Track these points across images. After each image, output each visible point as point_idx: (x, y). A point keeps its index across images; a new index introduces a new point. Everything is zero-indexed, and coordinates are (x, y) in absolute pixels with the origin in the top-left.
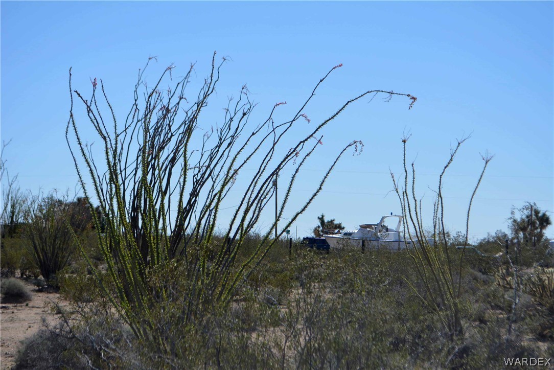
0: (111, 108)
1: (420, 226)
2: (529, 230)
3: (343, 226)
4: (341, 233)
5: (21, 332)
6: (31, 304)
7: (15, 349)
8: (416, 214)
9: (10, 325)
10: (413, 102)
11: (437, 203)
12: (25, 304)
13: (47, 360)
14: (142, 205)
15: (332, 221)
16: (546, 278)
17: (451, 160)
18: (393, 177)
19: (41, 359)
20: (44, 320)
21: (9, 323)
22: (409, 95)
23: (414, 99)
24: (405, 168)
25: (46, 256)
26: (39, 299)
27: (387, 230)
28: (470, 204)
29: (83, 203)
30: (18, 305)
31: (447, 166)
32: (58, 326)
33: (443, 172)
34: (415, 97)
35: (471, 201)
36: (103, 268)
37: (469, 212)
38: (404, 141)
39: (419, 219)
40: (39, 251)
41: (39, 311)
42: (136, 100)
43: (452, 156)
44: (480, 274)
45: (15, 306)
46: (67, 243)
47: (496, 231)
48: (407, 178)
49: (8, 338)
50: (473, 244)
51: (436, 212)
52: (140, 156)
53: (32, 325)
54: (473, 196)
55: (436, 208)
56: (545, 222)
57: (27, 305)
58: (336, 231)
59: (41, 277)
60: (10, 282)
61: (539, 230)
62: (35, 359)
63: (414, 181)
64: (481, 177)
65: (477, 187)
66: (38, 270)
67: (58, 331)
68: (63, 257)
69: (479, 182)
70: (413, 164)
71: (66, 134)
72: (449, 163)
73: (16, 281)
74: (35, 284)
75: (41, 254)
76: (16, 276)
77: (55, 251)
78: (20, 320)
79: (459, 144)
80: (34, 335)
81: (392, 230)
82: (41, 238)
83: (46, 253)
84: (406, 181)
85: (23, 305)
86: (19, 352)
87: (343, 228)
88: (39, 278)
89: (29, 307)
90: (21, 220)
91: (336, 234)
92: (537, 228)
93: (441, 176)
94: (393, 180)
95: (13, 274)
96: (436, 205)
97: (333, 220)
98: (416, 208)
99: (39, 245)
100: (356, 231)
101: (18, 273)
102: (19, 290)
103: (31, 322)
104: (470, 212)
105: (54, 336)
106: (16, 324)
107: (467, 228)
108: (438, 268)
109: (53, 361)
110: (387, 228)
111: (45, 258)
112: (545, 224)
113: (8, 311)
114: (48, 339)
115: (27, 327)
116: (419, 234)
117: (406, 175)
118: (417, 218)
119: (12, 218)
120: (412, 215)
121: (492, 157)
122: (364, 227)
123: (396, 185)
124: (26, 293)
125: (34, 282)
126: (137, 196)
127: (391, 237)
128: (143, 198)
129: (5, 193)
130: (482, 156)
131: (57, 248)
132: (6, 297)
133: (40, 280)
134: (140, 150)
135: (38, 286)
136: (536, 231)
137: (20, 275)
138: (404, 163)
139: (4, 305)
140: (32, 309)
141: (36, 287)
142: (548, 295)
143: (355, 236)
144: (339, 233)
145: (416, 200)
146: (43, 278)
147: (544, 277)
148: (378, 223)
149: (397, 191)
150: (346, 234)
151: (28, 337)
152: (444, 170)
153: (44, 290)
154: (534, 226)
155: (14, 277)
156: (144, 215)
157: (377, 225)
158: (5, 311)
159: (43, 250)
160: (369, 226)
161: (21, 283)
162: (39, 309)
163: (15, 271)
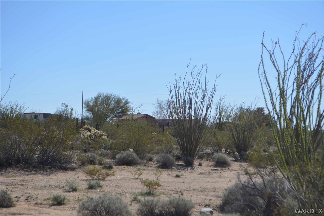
0: (283, 54)
5: (225, 184)
6: (231, 168)
7: (222, 194)
9: (219, 180)
12: (227, 168)
13: (240, 201)
14: (296, 112)
19: (237, 199)
20: (239, 178)
21: (218, 179)
25: (239, 141)
26: (235, 166)
29: (260, 110)
30: (224, 168)
32: (247, 181)
36: (272, 149)
40: (235, 138)
41: (235, 172)
42: (294, 50)
45: (222, 169)
46: (251, 134)
49: (218, 187)
52: (295, 82)
53: (231, 180)
57: (229, 169)
59: (236, 153)
60: (219, 155)
62: (234, 199)
66: (235, 149)
67: (246, 184)
68: (249, 142)
71: (259, 69)
73: (222, 155)
74: (233, 157)
75: (236, 140)
76: (222, 152)
77: (244, 138)
78: (225, 177)
80: (233, 186)
82: (236, 130)
83: (239, 139)
85: (226, 168)
86: (225, 195)
88: (235, 153)
89: (230, 170)
90: (225, 120)
95: (221, 151)
99: (235, 134)
101: (223, 150)
102: (224, 160)
103: (231, 178)
105: (244, 187)
106: (222, 179)
109: (243, 202)
111: (239, 143)
113: (218, 172)
114: (241, 189)
115: (229, 181)
119: (220, 119)
124: (228, 162)
125: (233, 155)
126: (293, 107)
128: (296, 108)
129: (216, 105)
131: (246, 137)
132: (217, 164)
133: (236, 155)
134: (295, 79)
135: (235, 158)
137: (225, 152)
139: (216, 168)
140: (232, 171)
141: (233, 158)
146: (237, 154)
151: (230, 187)
153: (238, 160)
155: (221, 152)
156: (297, 118)
158: (216, 172)
159: (237, 137)
161: (225, 156)
162: (235, 171)
163: (222, 149)
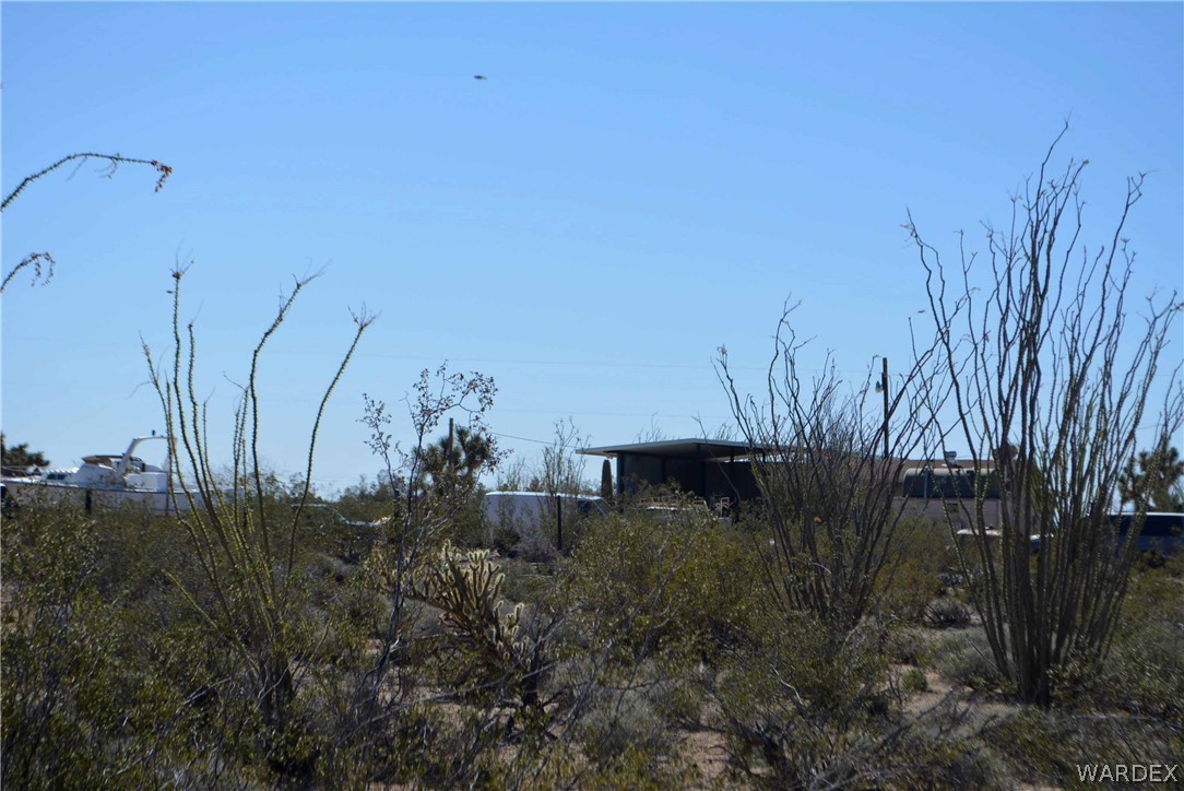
1: (204, 460)
2: (445, 469)
3: (45, 458)
4: (40, 474)
8: (196, 433)
10: (164, 176)
11: (242, 411)
15: (21, 449)
16: (470, 571)
17: (280, 319)
18: (147, 354)
22: (154, 163)
23: (166, 169)
24: (176, 333)
27: (144, 467)
28: (319, 415)
31: (270, 331)
33: (261, 345)
34: (168, 166)
35: (321, 408)
37: (315, 430)
38: (177, 276)
39: (202, 445)
43: (282, 312)
44: (340, 562)
47: (378, 472)
48: (180, 355)
50: (329, 499)
51: (240, 429)
54: (327, 396)
55: (240, 422)
56: (478, 453)
58: (31, 469)
61: (466, 470)
63: (191, 361)
64: (348, 358)
65: (336, 379)
69: (342, 368)
70: (190, 326)
72: (274, 326)
79: (299, 286)
81: (154, 469)
84: (177, 362)
87: (47, 463)
91: (29, 475)
92: (461, 468)
93: (256, 352)
94: (149, 361)
96: (241, 415)
97: (25, 446)
98: (195, 421)
100: (75, 470)
104: (318, 430)
107: (310, 465)
108: (240, 550)
110: (144, 465)
112: (478, 458)
116: (201, 476)
117: (178, 348)
118: (197, 441)
120: (187, 435)
121: (374, 318)
122: (91, 462)
123: (155, 372)
127: (153, 483)
130: (353, 315)
136: (459, 473)
138: (175, 323)
142: (472, 607)
143: (72, 481)
144: (37, 473)
145: (195, 404)
147: (465, 569)
148: (125, 452)
149: (157, 385)
150: (52, 476)
152: (263, 341)
154: (456, 462)
157: (120, 457)
160: (105, 459)
